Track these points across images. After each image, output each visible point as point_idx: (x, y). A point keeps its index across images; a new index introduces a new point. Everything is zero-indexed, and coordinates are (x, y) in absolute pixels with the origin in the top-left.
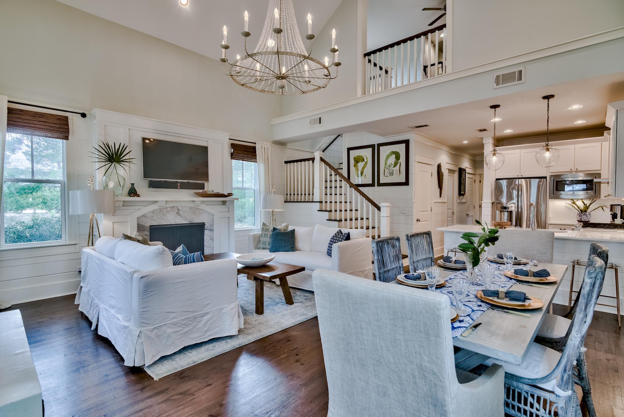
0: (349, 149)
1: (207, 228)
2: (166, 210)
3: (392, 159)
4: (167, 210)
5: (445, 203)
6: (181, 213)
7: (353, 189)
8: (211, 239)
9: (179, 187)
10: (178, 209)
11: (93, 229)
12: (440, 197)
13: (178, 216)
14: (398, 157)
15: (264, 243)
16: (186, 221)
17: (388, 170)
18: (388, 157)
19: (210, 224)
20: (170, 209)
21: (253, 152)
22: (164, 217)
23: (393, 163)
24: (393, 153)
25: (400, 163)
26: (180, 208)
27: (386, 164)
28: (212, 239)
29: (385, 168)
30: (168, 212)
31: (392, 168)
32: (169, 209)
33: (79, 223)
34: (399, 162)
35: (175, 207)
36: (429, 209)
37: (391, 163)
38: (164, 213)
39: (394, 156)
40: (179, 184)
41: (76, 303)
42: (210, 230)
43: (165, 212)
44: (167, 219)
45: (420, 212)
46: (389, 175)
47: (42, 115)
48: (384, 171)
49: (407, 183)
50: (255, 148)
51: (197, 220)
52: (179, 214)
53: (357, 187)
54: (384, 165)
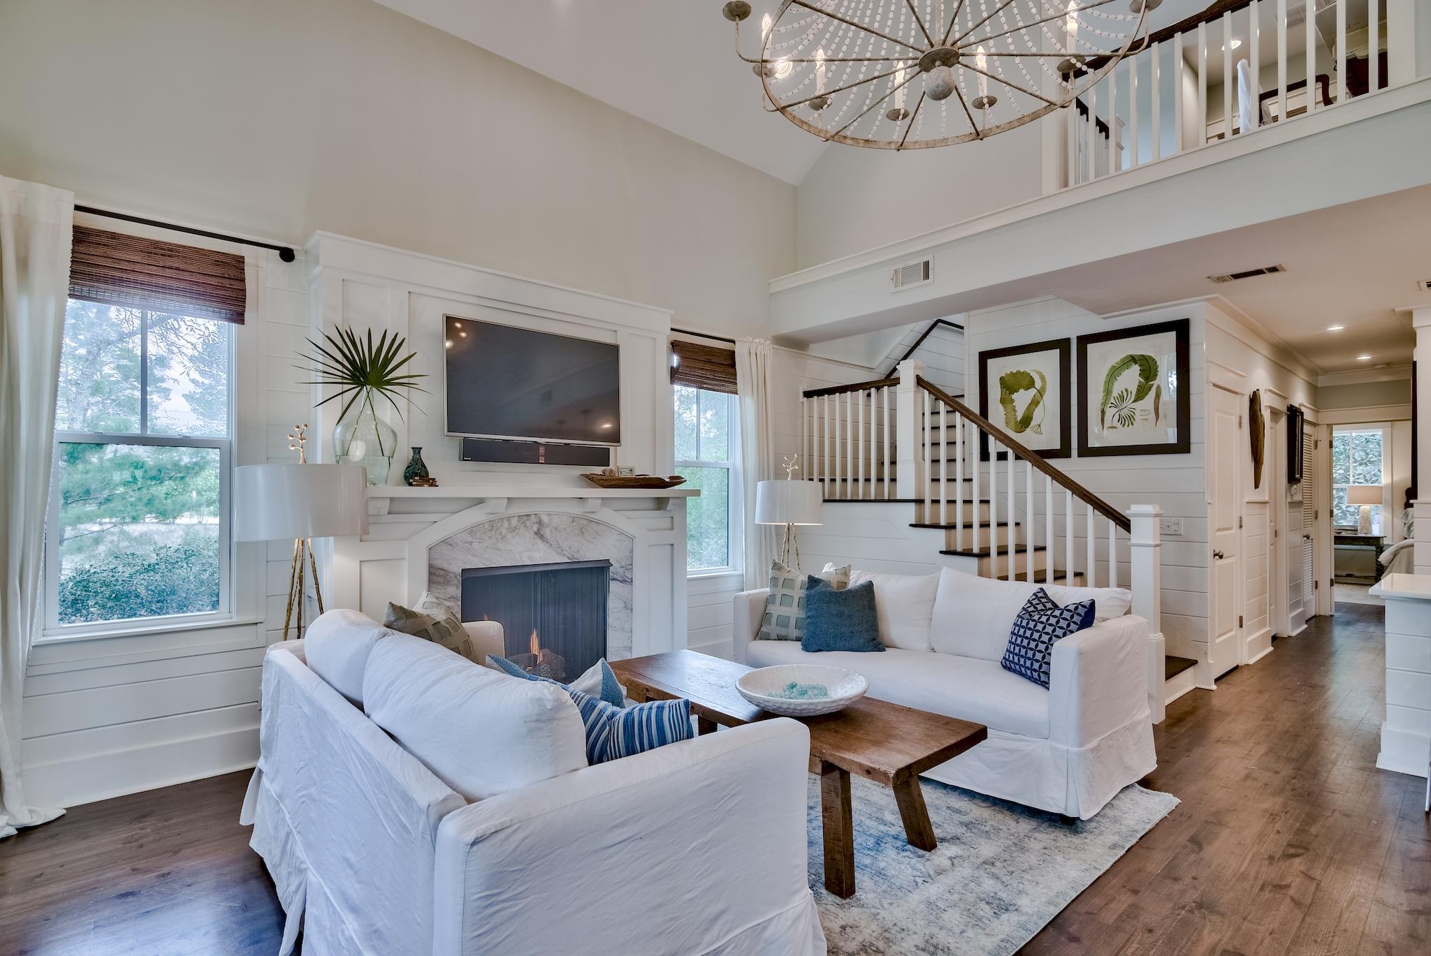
0: (984, 357)
1: (616, 577)
2: (506, 524)
3: (1131, 377)
4: (510, 524)
5: (1263, 505)
6: (547, 532)
7: (1029, 464)
8: (625, 607)
9: (542, 460)
10: (540, 523)
11: (301, 585)
12: (1257, 486)
13: (539, 541)
14: (1148, 369)
15: (783, 622)
16: (559, 554)
17: (1114, 410)
18: (1114, 373)
19: (623, 564)
20: (519, 521)
21: (729, 365)
22: (501, 546)
23: (1134, 389)
24: (1133, 359)
25: (1159, 388)
26: (545, 519)
27: (1108, 392)
28: (629, 607)
29: (1104, 404)
30: (513, 530)
31: (1129, 403)
32: (514, 522)
33: (267, 562)
34: (1153, 385)
35: (533, 517)
36: (1236, 523)
37: (1126, 390)
38: (501, 532)
39: (1135, 369)
40: (542, 450)
41: (244, 821)
42: (623, 581)
43: (504, 532)
44: (511, 550)
45: (1219, 530)
46: (1115, 423)
47: (171, 250)
48: (1103, 412)
49: (1182, 445)
50: (731, 355)
51: (591, 553)
52: (542, 537)
53: (1040, 458)
54: (1101, 395)
